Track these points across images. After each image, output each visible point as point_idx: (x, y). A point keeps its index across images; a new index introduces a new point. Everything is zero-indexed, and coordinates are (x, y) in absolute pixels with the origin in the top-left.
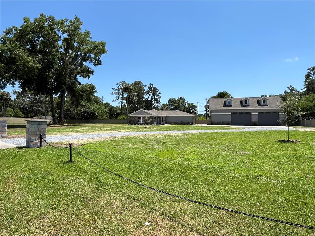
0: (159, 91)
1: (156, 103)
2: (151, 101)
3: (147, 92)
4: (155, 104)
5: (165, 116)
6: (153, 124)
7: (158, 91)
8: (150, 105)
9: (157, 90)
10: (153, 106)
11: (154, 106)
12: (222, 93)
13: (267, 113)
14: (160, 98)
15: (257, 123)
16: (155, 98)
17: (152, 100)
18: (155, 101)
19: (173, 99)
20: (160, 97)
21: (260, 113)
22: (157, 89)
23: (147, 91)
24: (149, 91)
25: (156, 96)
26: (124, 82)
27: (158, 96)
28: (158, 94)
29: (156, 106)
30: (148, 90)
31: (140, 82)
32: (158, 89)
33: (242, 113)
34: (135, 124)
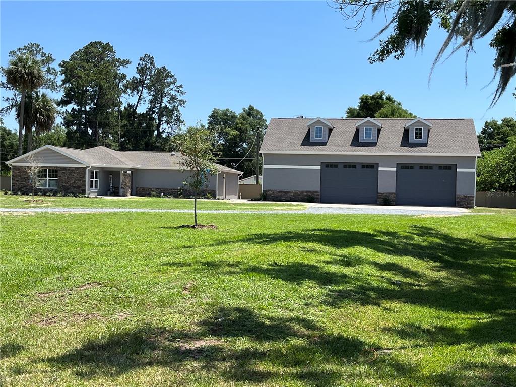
0: (178, 84)
1: (168, 123)
2: (147, 117)
3: (135, 85)
4: (164, 126)
5: (130, 169)
6: (84, 192)
7: (174, 82)
8: (144, 131)
9: (169, 80)
10: (156, 132)
11: (159, 134)
12: (373, 98)
13: (423, 167)
14: (180, 108)
15: (393, 197)
16: (163, 105)
17: (154, 112)
18: (161, 116)
19: (225, 113)
20: (182, 102)
21: (404, 167)
22: (168, 75)
23: (134, 78)
24: (141, 82)
25: (165, 100)
26: (38, 46)
27: (173, 98)
28: (173, 93)
29: (164, 136)
30: (138, 76)
31: (108, 48)
32: (172, 73)
33: (353, 166)
34: (25, 193)
